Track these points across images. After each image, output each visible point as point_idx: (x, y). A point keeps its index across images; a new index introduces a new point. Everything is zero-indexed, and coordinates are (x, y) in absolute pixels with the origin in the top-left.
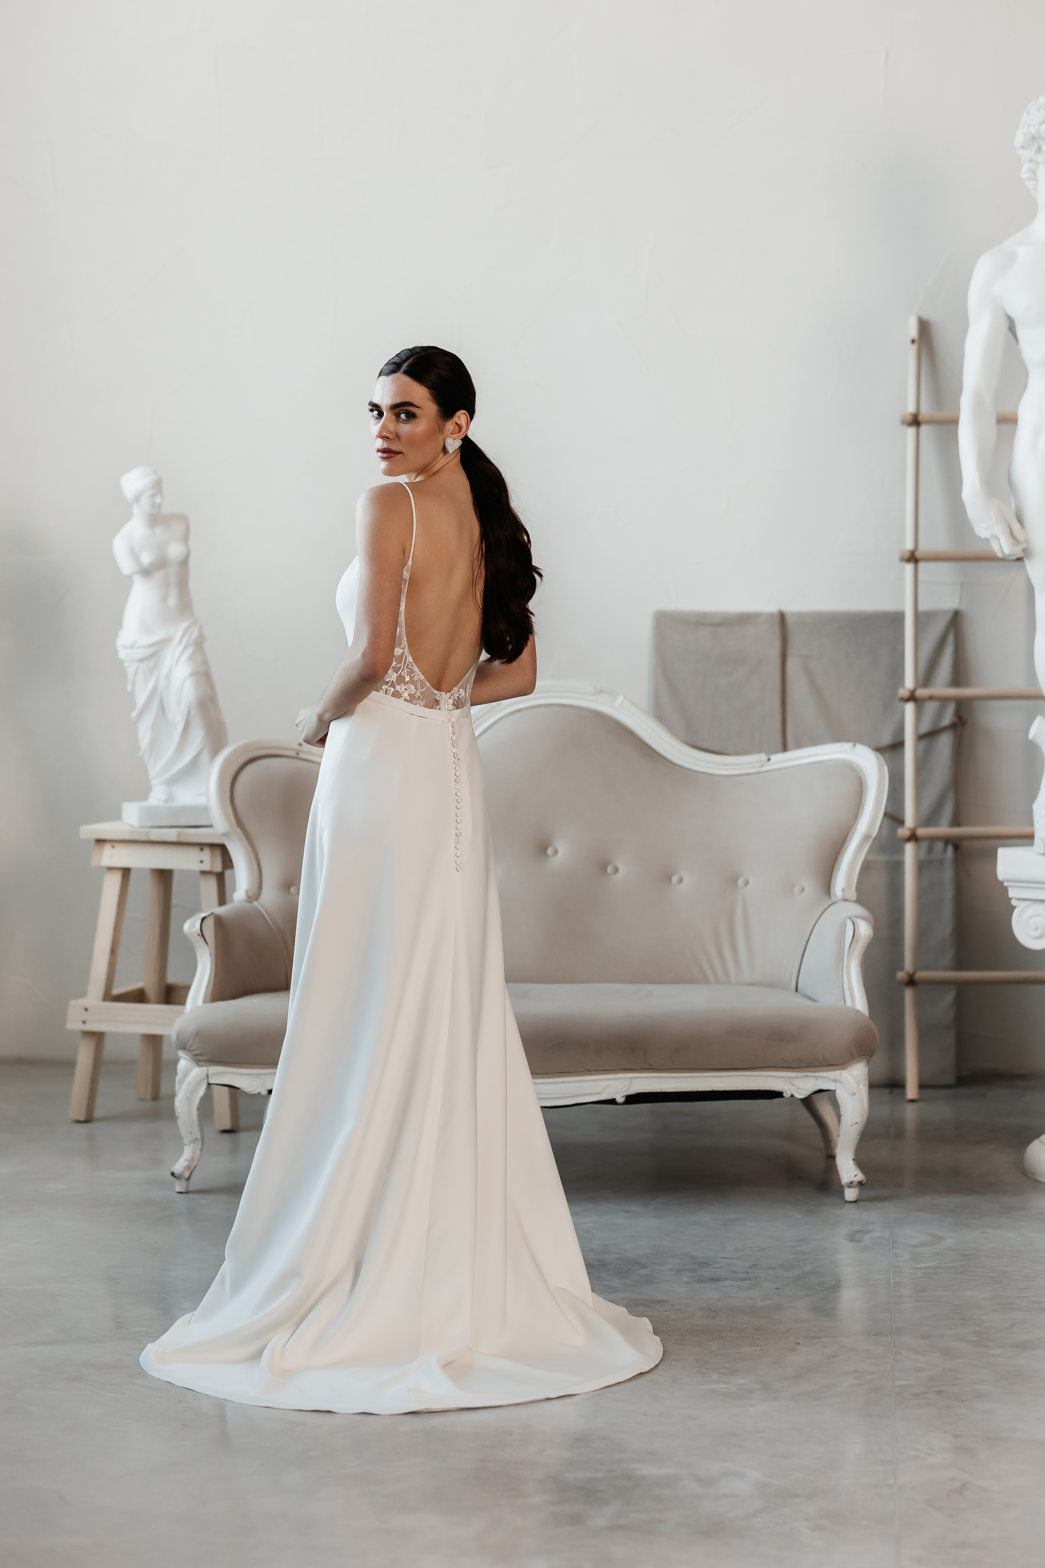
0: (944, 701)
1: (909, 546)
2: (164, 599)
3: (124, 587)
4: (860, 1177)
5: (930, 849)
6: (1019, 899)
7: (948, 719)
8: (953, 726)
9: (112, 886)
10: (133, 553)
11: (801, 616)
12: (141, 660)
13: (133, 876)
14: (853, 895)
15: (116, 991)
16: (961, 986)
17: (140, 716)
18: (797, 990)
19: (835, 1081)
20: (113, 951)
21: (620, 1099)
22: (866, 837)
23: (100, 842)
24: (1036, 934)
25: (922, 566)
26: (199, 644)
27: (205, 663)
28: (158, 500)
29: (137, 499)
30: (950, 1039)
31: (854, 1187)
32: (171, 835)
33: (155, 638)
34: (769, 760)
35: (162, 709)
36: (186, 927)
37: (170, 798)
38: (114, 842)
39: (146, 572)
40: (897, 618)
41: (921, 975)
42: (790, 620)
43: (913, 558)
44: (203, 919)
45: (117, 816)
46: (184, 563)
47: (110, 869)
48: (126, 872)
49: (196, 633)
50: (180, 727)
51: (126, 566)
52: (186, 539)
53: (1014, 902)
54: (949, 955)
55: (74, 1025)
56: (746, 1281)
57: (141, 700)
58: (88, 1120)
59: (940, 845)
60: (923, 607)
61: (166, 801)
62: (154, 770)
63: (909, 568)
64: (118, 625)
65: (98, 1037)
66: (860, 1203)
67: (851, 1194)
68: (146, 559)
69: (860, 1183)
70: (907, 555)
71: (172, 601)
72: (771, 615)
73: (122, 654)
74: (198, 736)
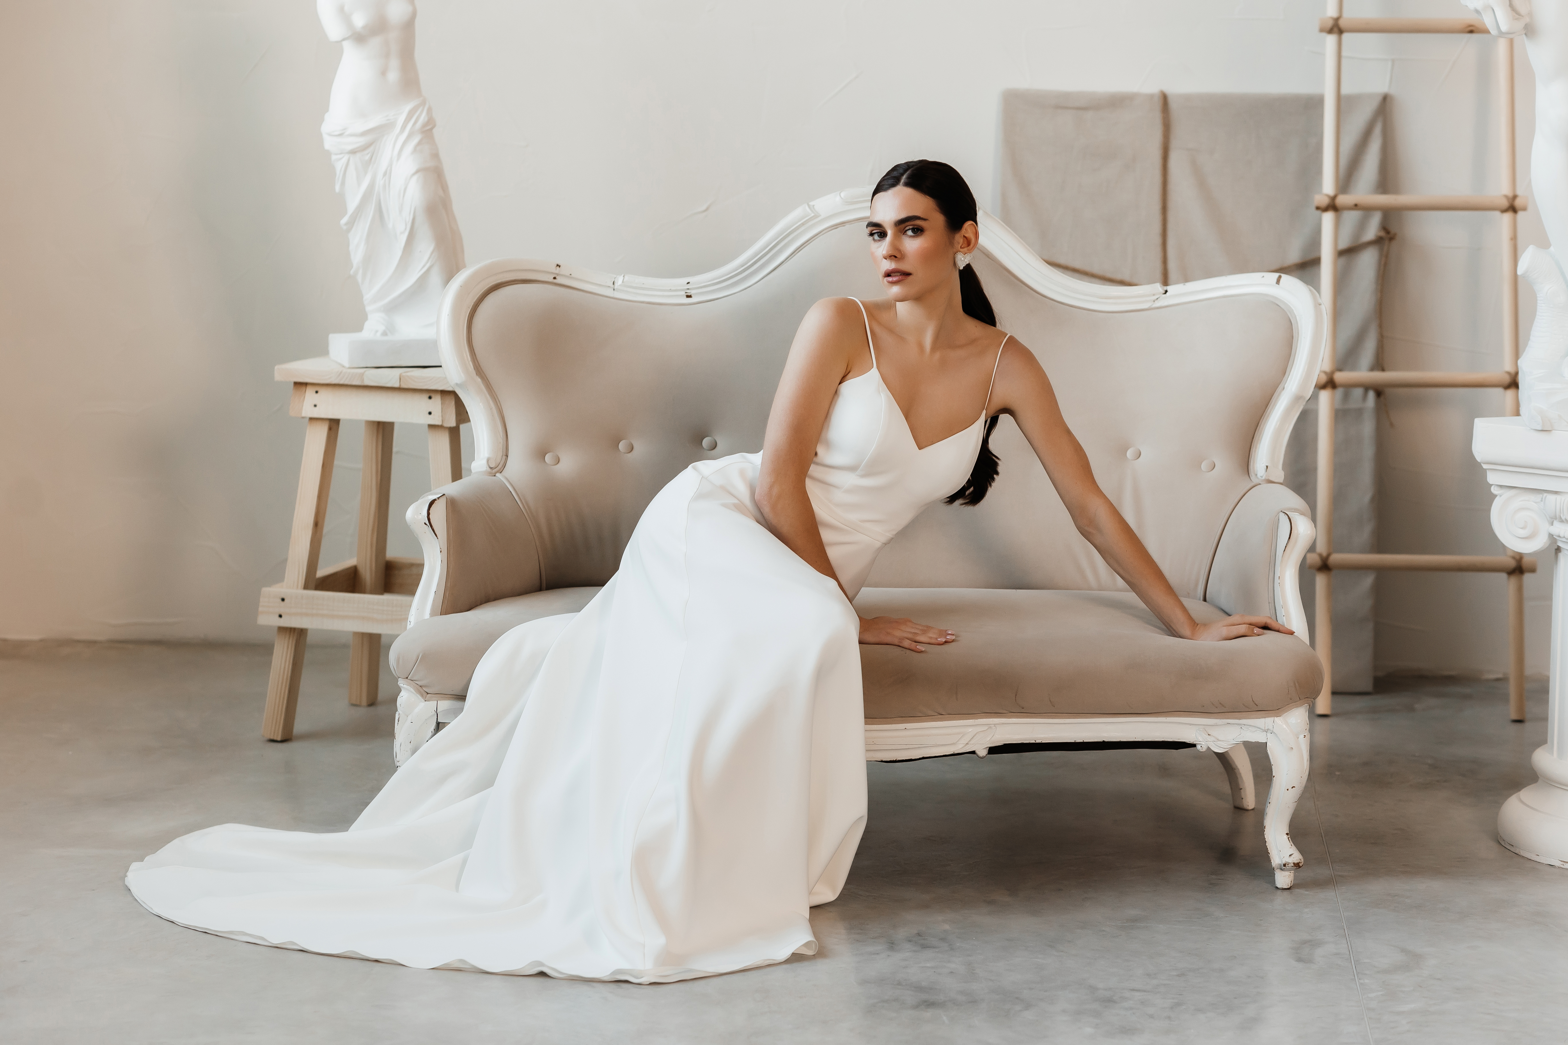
0: (1366, 210)
1: (1331, 12)
2: (384, 73)
4: (1297, 857)
6: (1501, 486)
7: (1372, 232)
8: (1378, 241)
9: (315, 442)
10: (344, 14)
11: (1188, 98)
12: (353, 152)
13: (342, 429)
14: (1279, 474)
15: (321, 573)
16: (1383, 573)
17: (351, 223)
18: (1205, 600)
19: (1266, 731)
20: (317, 525)
21: (982, 752)
22: (1297, 398)
23: (300, 386)
24: (1523, 533)
25: (1346, 36)
26: (428, 131)
27: (436, 156)
31: (1289, 870)
32: (391, 378)
33: (371, 125)
34: (1166, 291)
35: (380, 214)
36: (410, 514)
37: (390, 329)
38: (318, 386)
39: (359, 38)
40: (1314, 104)
41: (1337, 558)
42: (1173, 105)
43: (1336, 28)
44: (432, 502)
45: (322, 350)
46: (409, 26)
47: (313, 420)
48: (334, 424)
49: (423, 118)
50: (403, 238)
51: (334, 29)
53: (1494, 490)
54: (1367, 534)
55: (268, 619)
57: (352, 204)
58: (286, 739)
59: (1358, 392)
60: (1345, 90)
61: (385, 334)
62: (368, 294)
63: (1331, 40)
64: (324, 106)
65: (298, 635)
66: (1297, 891)
67: (1283, 879)
68: (360, 21)
69: (1297, 865)
70: (1330, 23)
71: (393, 76)
72: (1149, 97)
73: (329, 143)
74: (425, 250)
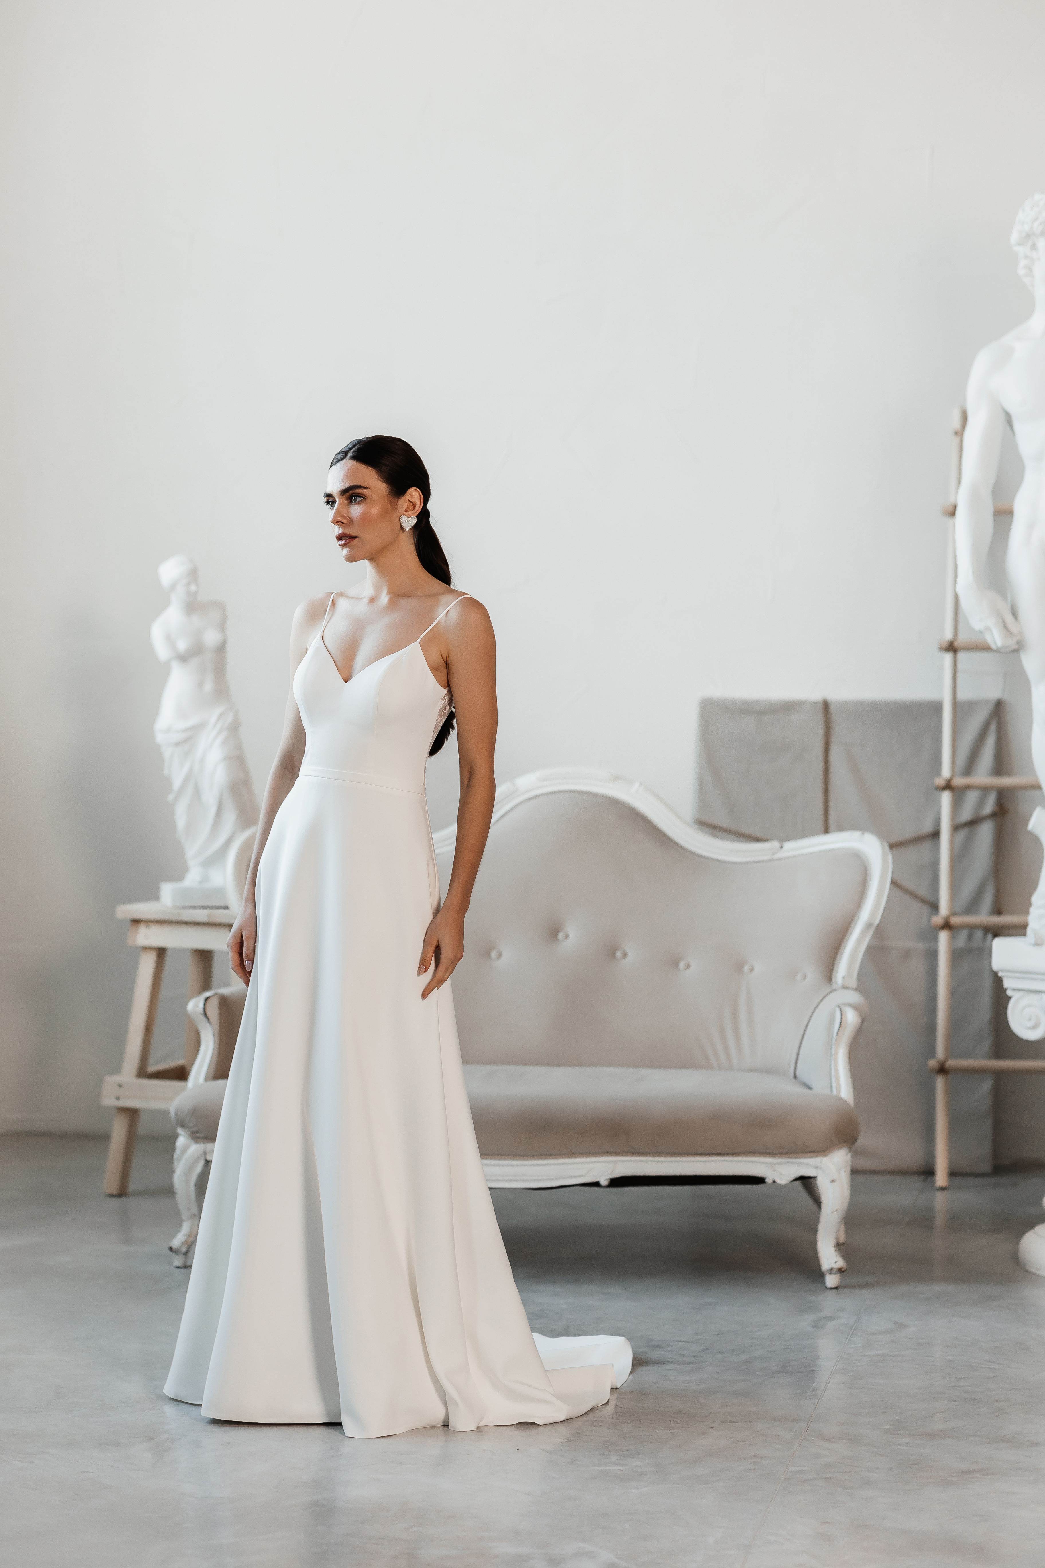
0: (985, 790)
1: (948, 635)
2: (200, 685)
3: (164, 671)
4: (840, 1263)
5: (970, 938)
6: (1014, 990)
7: (989, 807)
8: (994, 815)
9: (147, 965)
10: (170, 640)
11: (844, 704)
12: (177, 744)
13: (168, 956)
14: (853, 983)
15: (147, 1068)
16: (999, 1075)
17: (176, 799)
18: (795, 1077)
19: (816, 1167)
20: (148, 1028)
21: (604, 1182)
22: (869, 925)
23: (136, 922)
24: (1030, 1024)
25: (961, 655)
26: (234, 728)
27: (239, 747)
28: (193, 588)
29: (173, 587)
30: (987, 1127)
31: (835, 1274)
32: (201, 915)
33: (191, 722)
34: (781, 847)
35: (197, 793)
36: (191, 1006)
37: (205, 879)
38: (149, 922)
39: (183, 658)
40: (937, 708)
41: (952, 1063)
42: (833, 709)
43: (952, 648)
44: (207, 999)
45: (155, 896)
46: (221, 648)
47: (146, 948)
48: (161, 952)
49: (230, 718)
50: (213, 810)
51: (162, 652)
52: (222, 626)
53: (1009, 993)
54: (986, 1045)
55: (108, 1101)
56: (690, 1365)
57: (177, 783)
58: (122, 1194)
59: (979, 934)
60: (962, 696)
61: (200, 882)
62: (191, 851)
63: (948, 657)
64: (155, 711)
65: (132, 1114)
66: (841, 1290)
67: (831, 1280)
68: (182, 645)
69: (841, 1270)
70: (946, 645)
71: (208, 687)
72: (814, 704)
73: (160, 738)
74: (230, 818)
